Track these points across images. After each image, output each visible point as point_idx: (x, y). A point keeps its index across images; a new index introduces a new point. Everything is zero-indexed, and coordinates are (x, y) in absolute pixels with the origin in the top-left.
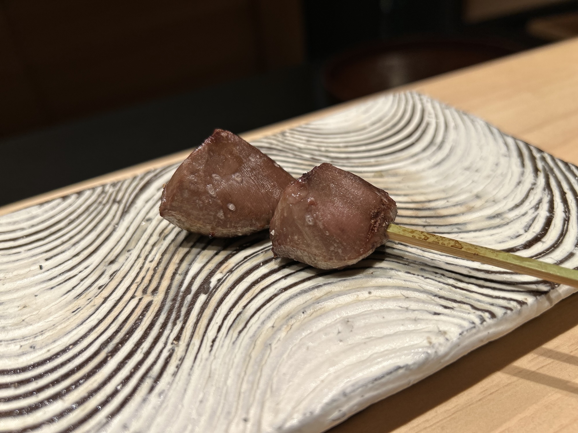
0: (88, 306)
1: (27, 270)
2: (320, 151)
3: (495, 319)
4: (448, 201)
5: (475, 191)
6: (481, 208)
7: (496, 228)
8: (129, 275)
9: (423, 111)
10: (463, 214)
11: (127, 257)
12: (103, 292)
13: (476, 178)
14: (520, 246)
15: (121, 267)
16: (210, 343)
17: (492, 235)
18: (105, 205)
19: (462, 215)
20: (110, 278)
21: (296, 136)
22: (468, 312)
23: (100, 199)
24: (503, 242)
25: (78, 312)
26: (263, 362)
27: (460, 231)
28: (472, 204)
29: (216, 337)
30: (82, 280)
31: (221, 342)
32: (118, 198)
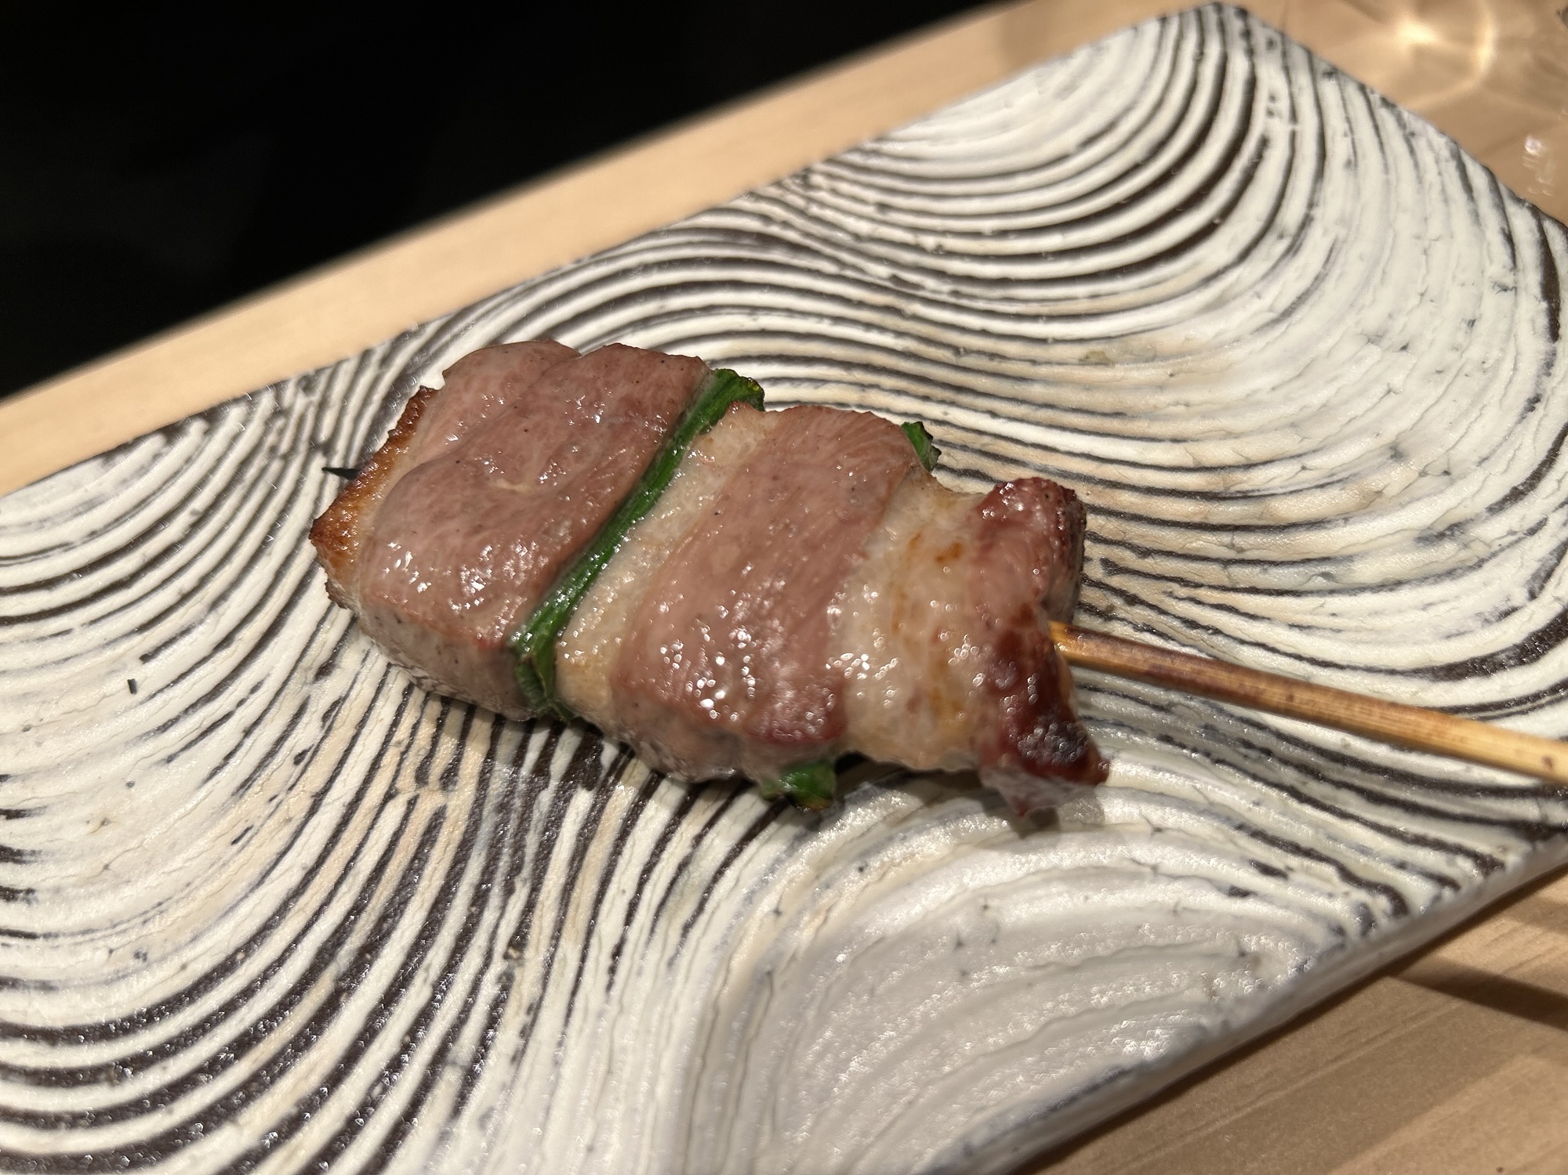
0: (271, 823)
1: (95, 694)
2: (918, 248)
3: (1404, 920)
4: (1304, 468)
5: (1390, 432)
6: (1406, 498)
7: (1442, 581)
8: (374, 714)
9: (1252, 85)
10: (1346, 518)
11: (363, 651)
12: (308, 773)
13: (1397, 380)
14: (1507, 653)
15: (351, 687)
16: (605, 961)
17: (1426, 607)
18: (286, 458)
19: (1341, 522)
20: (323, 727)
21: (844, 187)
22: (1328, 888)
23: (271, 439)
24: (1460, 634)
25: (248, 842)
26: (752, 1031)
27: (1332, 585)
28: (1375, 482)
29: (622, 941)
30: (247, 732)
31: (637, 957)
32: (323, 436)
